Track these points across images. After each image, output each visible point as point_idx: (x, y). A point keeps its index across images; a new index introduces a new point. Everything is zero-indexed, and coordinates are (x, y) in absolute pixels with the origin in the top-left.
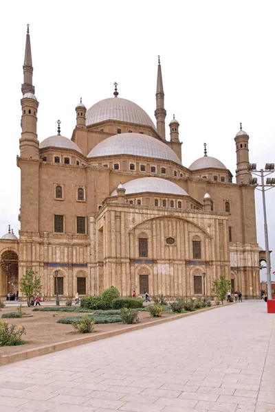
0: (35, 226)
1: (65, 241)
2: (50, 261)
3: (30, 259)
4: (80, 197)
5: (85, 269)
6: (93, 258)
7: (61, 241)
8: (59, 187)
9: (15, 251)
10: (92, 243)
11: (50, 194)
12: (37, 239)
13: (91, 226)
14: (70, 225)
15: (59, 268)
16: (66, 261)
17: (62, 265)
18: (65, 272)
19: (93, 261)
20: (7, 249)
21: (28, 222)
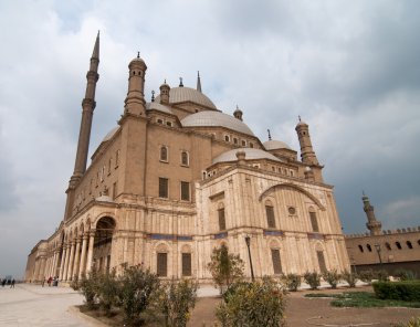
0: (141, 187)
1: (170, 208)
2: (154, 232)
3: (133, 228)
4: (185, 161)
5: (190, 243)
6: (200, 229)
7: (165, 208)
8: (164, 148)
9: (114, 217)
10: (199, 212)
11: (155, 156)
12: (142, 203)
13: (197, 192)
14: (175, 190)
15: (163, 241)
16: (170, 232)
17: (167, 237)
18: (169, 246)
19: (200, 233)
20: (105, 215)
21: (132, 183)
